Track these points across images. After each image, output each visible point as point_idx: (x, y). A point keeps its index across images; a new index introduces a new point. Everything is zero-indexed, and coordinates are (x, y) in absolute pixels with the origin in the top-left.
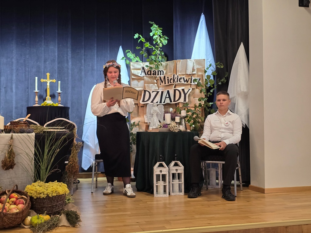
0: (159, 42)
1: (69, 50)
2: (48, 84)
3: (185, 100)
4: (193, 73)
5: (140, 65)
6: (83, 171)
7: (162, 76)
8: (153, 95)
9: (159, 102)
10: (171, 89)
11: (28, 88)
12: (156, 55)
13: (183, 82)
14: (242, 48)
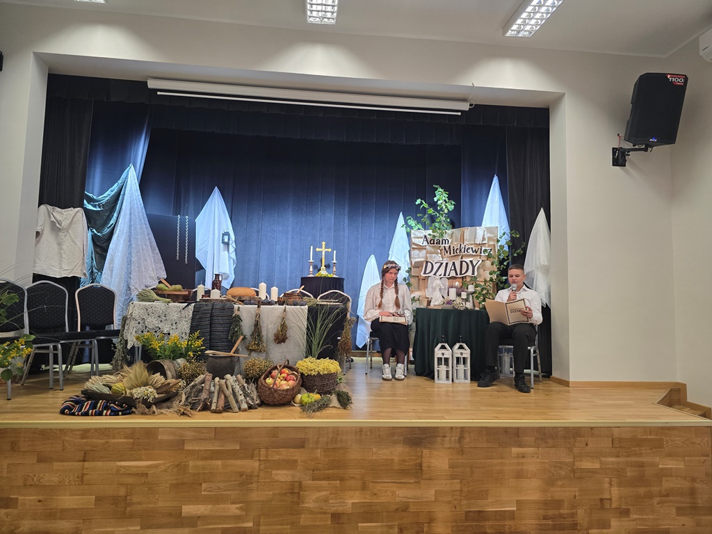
0: (444, 207)
1: (346, 217)
2: (323, 254)
3: (473, 274)
4: (484, 242)
5: (422, 233)
6: (357, 348)
7: (447, 245)
8: (436, 267)
9: (442, 275)
10: (458, 260)
11: (303, 257)
12: (440, 222)
13: (471, 253)
14: (542, 214)
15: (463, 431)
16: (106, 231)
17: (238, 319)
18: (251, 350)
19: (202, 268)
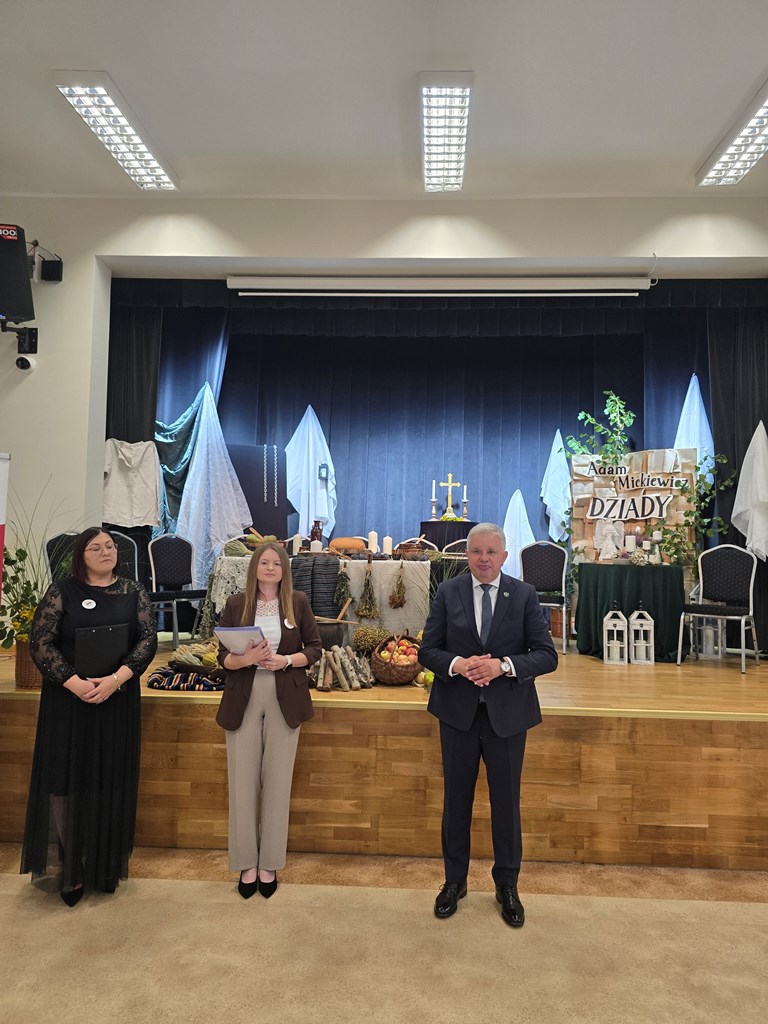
0: (619, 422)
1: (480, 439)
2: (450, 490)
3: (661, 515)
4: (675, 471)
5: (588, 459)
7: (623, 476)
8: (608, 505)
9: (617, 516)
10: (638, 496)
11: (422, 495)
12: (613, 443)
13: (658, 485)
14: (761, 429)
19: (294, 511)
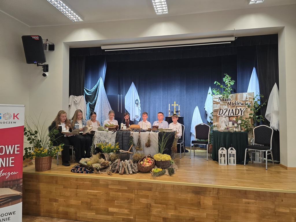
0: (229, 84)
1: (185, 90)
2: (175, 107)
3: (241, 115)
4: (247, 100)
5: (218, 96)
7: (230, 101)
8: (224, 111)
9: (227, 115)
10: (234, 108)
12: (227, 91)
13: (240, 105)
14: (276, 85)
15: (219, 190)
16: (94, 102)
17: (132, 138)
18: (137, 150)
